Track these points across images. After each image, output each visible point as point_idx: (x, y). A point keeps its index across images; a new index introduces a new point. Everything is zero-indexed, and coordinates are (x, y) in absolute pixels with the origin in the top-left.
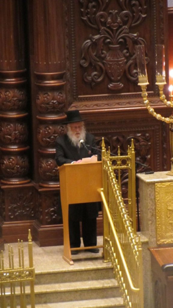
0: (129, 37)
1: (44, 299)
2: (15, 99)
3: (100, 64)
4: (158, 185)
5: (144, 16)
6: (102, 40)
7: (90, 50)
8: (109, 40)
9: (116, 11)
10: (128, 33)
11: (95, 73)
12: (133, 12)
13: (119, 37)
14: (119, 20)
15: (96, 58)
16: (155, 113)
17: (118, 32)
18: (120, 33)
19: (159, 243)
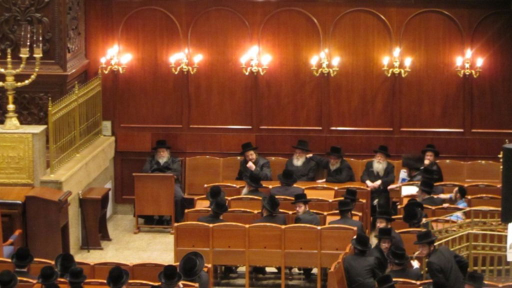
0: (34, 16)
3: (12, 36)
6: (13, 17)
7: (4, 24)
8: (19, 18)
10: (34, 14)
11: (8, 43)
13: (27, 16)
14: (27, 3)
15: (8, 32)
17: (26, 13)
18: (27, 13)
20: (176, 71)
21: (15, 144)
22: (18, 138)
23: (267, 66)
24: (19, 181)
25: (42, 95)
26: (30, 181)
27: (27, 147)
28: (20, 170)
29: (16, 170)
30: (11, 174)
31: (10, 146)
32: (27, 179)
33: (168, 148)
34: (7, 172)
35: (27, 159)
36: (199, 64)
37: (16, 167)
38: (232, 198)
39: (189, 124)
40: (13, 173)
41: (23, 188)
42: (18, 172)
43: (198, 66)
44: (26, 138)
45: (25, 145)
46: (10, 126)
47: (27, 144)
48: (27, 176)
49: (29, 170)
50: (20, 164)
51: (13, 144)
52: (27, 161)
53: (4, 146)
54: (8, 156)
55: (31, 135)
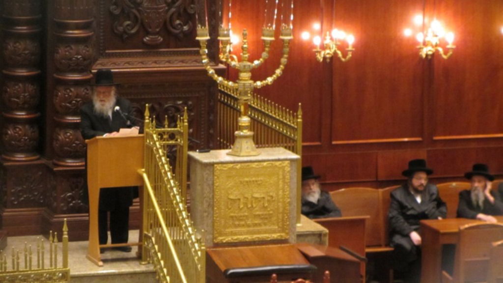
2: (27, 52)
3: (134, 11)
4: (218, 167)
11: (128, 22)
16: (216, 76)
19: (216, 241)
21: (262, 179)
22: (269, 167)
24: (267, 235)
25: (180, 102)
26: (284, 235)
27: (281, 182)
28: (266, 218)
29: (262, 219)
30: (256, 225)
31: (256, 181)
32: (279, 232)
34: (249, 222)
35: (281, 200)
37: (262, 215)
40: (260, 225)
42: (266, 221)
44: (280, 168)
45: (279, 179)
46: (247, 151)
47: (281, 177)
48: (279, 227)
49: (283, 217)
50: (269, 209)
51: (259, 179)
52: (280, 204)
53: (247, 182)
54: (253, 197)
55: (289, 162)
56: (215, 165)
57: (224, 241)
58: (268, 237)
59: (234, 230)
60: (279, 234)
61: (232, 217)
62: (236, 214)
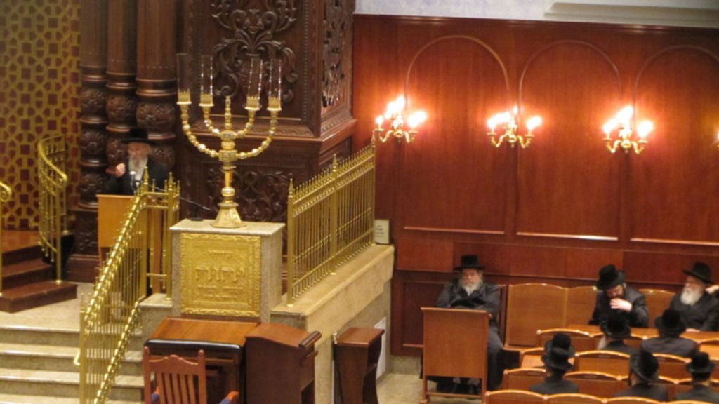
0: (270, 45)
1: (36, 364)
2: (120, 109)
3: (233, 76)
4: (185, 236)
5: (291, 20)
6: (237, 45)
7: (221, 56)
8: (246, 47)
9: (258, 11)
10: (270, 41)
11: (227, 87)
12: (278, 14)
13: (259, 44)
14: (260, 22)
15: (228, 68)
16: (197, 143)
17: (258, 38)
18: (260, 39)
19: (182, 311)
20: (497, 142)
21: (231, 252)
22: (238, 241)
23: (647, 139)
24: (237, 311)
25: (278, 173)
26: (255, 314)
27: (251, 257)
28: (238, 295)
29: (231, 294)
30: (225, 299)
31: (225, 254)
32: (249, 309)
33: (479, 269)
34: (217, 296)
35: (251, 276)
36: (535, 132)
37: (232, 289)
38: (582, 353)
39: (515, 231)
40: (228, 299)
41: (242, 323)
42: (235, 297)
43: (533, 136)
44: (249, 243)
45: (249, 255)
46: (224, 222)
47: (251, 252)
48: (249, 305)
49: (253, 295)
50: (239, 285)
51: (229, 252)
52: (250, 281)
53: (215, 254)
54: (220, 270)
55: (259, 237)
56: (183, 234)
57: (191, 312)
58: (237, 314)
59: (203, 302)
60: (249, 312)
61: (199, 288)
62: (204, 287)
